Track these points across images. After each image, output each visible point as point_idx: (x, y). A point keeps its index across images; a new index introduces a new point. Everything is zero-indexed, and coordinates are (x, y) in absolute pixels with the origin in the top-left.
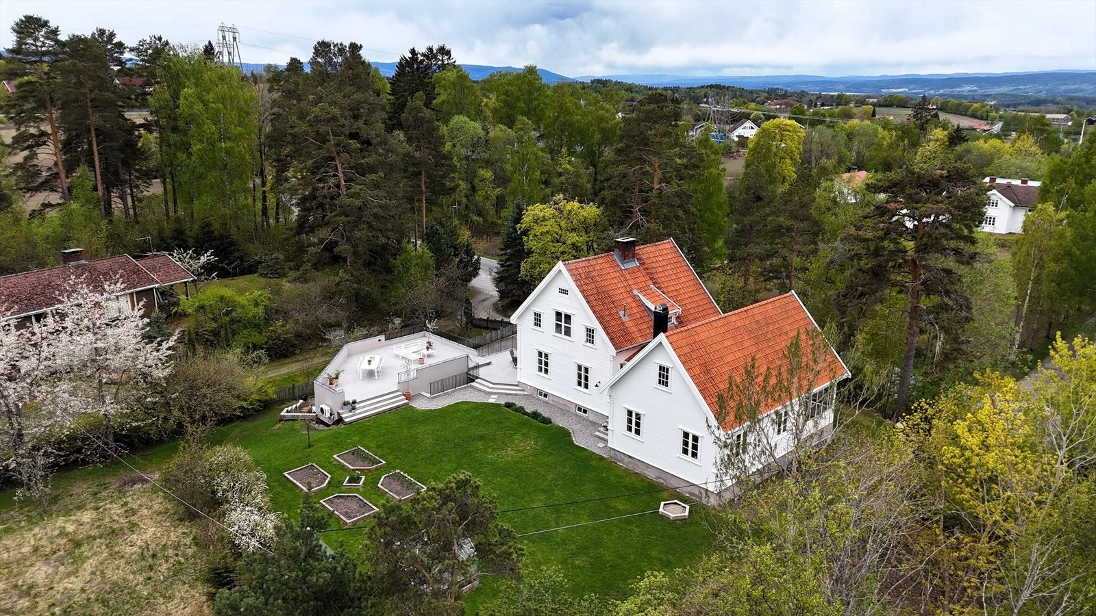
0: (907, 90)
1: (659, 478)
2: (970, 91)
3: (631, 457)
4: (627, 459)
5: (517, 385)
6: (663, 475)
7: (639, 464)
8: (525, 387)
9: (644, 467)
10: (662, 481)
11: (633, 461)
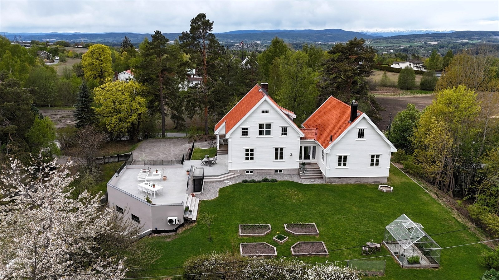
0: (55, 40)
1: (356, 182)
2: (84, 40)
3: (340, 178)
4: (337, 180)
5: (229, 173)
6: (359, 180)
7: (345, 179)
8: (235, 172)
9: (348, 179)
10: (358, 183)
11: (341, 179)
